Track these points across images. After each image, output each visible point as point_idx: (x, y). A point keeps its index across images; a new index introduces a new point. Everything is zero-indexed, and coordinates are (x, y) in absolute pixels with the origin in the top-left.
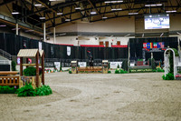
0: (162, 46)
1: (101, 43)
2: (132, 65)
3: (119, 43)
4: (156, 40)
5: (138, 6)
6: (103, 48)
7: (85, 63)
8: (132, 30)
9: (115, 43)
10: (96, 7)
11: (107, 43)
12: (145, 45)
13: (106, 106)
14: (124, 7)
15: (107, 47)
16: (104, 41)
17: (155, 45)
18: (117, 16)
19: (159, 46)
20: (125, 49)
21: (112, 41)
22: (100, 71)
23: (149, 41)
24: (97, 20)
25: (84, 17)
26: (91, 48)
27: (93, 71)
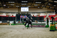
1: (7, 15)
2: (17, 22)
3: (13, 15)
5: (19, 4)
6: (7, 17)
7: (1, 22)
8: (17, 12)
9: (11, 16)
10: (6, 4)
11: (9, 15)
12: (21, 16)
13: (7, 36)
14: (15, 4)
15: (9, 17)
16: (8, 14)
17: (24, 16)
18: (12, 7)
19: (25, 17)
20: (15, 17)
21: (11, 15)
22: (6, 24)
23: (22, 15)
24: (6, 8)
25: (1, 6)
27: (4, 24)
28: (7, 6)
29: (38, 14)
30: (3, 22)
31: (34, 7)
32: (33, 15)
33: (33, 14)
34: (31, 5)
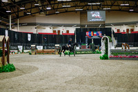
0: (100, 34)
1: (54, 31)
2: (78, 48)
3: (68, 31)
4: (96, 30)
5: (83, 4)
6: (56, 35)
7: (42, 47)
8: (78, 22)
10: (51, 4)
11: (59, 31)
12: (87, 33)
14: (72, 4)
15: (59, 35)
16: (57, 30)
17: (95, 33)
18: (66, 11)
19: (98, 34)
21: (63, 30)
22: (53, 53)
23: (91, 30)
24: (51, 14)
25: (41, 11)
26: (47, 35)
27: (48, 53)
28: (53, 9)
29: (130, 28)
30: (45, 47)
31: (120, 10)
32: (118, 30)
33: (118, 27)
34: (112, 5)
